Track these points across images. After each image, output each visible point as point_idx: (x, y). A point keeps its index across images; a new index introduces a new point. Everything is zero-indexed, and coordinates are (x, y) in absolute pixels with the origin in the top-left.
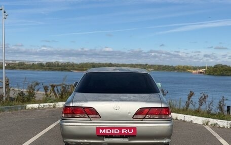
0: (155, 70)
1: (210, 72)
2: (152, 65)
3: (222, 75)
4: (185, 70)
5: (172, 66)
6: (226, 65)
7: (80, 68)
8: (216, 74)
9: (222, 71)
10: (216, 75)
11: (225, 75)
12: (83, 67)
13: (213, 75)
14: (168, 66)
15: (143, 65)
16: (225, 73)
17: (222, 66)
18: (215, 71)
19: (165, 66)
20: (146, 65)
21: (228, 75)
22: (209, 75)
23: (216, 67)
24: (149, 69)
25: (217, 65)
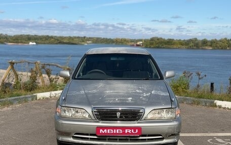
0: (93, 43)
1: (147, 45)
2: (90, 38)
3: (158, 47)
4: (123, 43)
5: (110, 39)
6: (161, 38)
7: (14, 40)
8: (152, 46)
9: (157, 44)
10: (153, 48)
11: (161, 48)
12: (17, 39)
13: (150, 47)
14: (107, 39)
15: (81, 37)
16: (160, 46)
17: (158, 39)
18: (152, 44)
19: (104, 39)
20: (85, 37)
21: (164, 48)
22: (146, 47)
23: (152, 39)
24: (88, 42)
25: (153, 38)
